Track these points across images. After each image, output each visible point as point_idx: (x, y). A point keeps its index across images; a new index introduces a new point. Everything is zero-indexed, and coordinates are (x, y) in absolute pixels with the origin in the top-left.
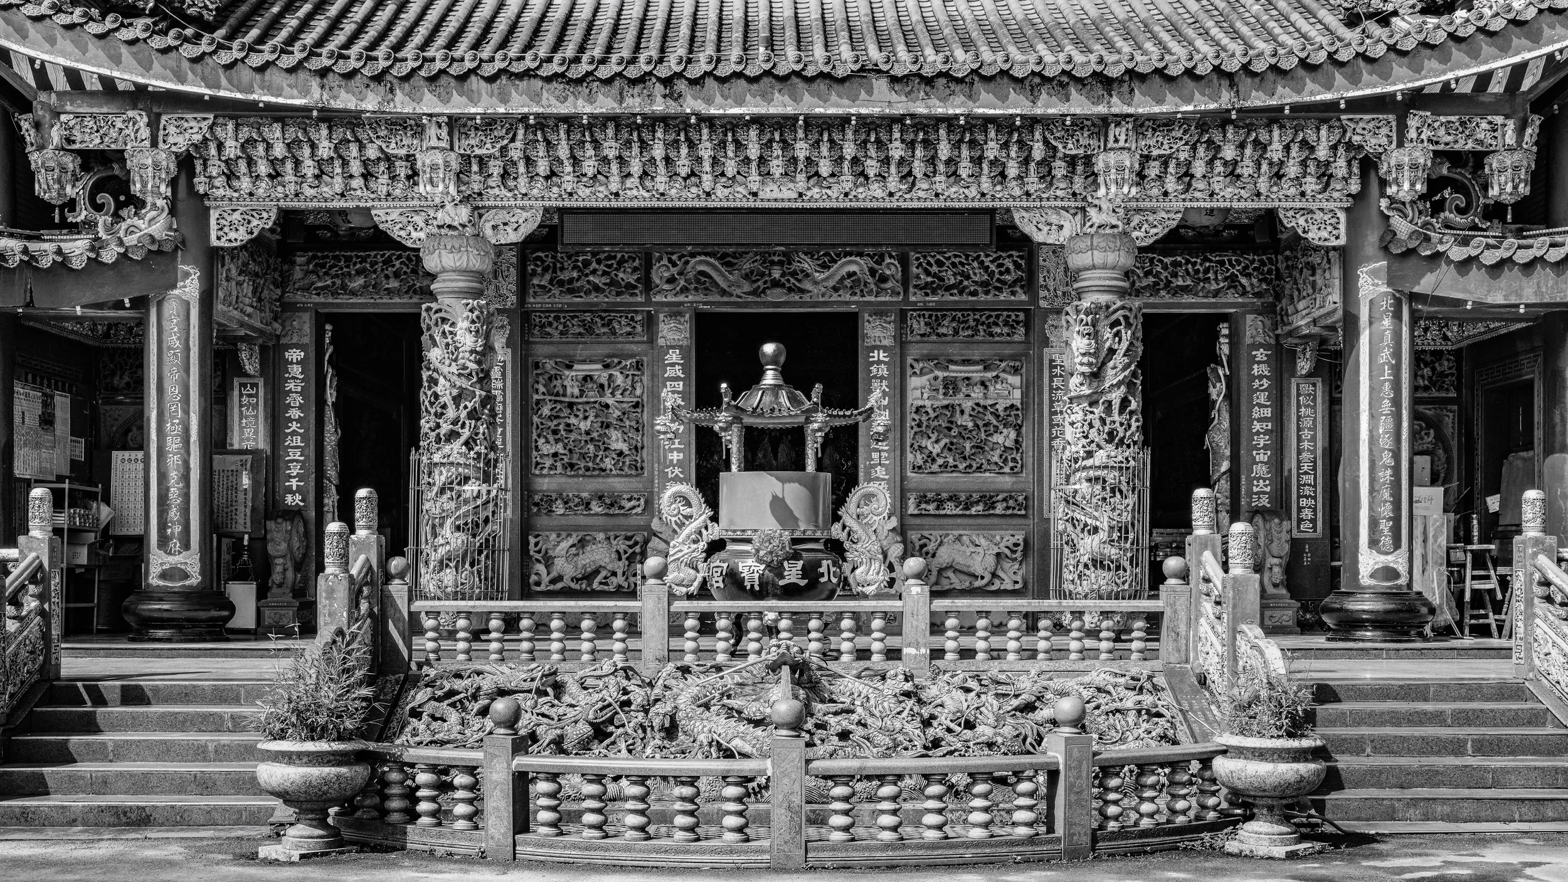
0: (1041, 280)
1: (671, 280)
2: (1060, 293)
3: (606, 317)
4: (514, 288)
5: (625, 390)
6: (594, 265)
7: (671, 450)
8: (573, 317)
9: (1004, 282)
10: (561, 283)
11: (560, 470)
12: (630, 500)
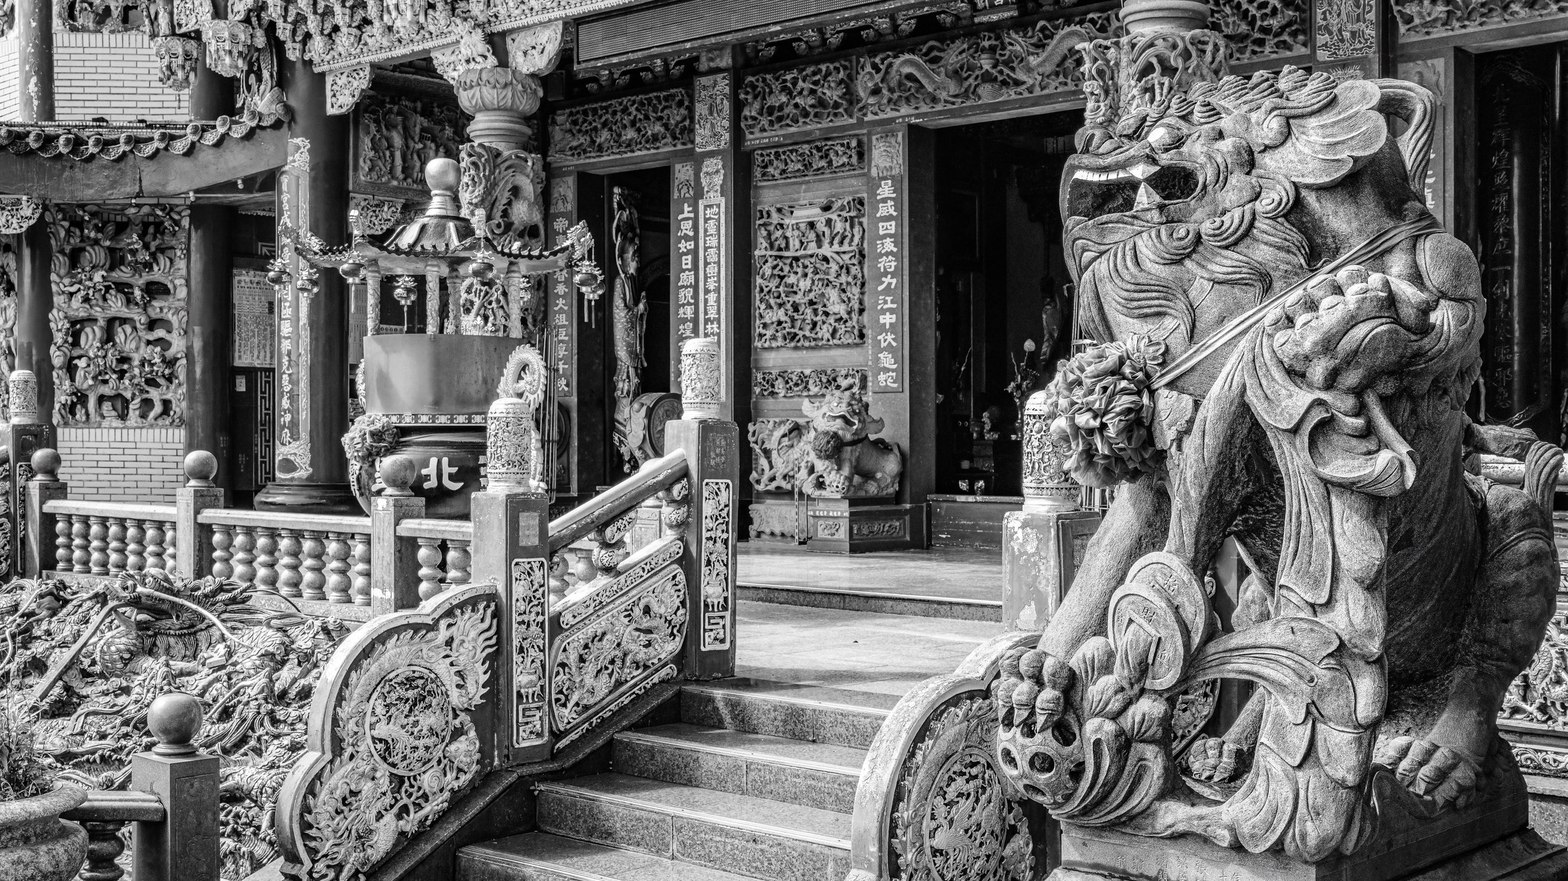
0: (1319, 17)
1: (876, 92)
2: (1347, 35)
3: (822, 146)
4: (726, 123)
5: (844, 238)
6: (801, 83)
7: (883, 312)
8: (791, 151)
9: (1265, 30)
10: (771, 110)
11: (780, 342)
12: (846, 377)
